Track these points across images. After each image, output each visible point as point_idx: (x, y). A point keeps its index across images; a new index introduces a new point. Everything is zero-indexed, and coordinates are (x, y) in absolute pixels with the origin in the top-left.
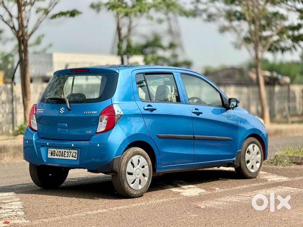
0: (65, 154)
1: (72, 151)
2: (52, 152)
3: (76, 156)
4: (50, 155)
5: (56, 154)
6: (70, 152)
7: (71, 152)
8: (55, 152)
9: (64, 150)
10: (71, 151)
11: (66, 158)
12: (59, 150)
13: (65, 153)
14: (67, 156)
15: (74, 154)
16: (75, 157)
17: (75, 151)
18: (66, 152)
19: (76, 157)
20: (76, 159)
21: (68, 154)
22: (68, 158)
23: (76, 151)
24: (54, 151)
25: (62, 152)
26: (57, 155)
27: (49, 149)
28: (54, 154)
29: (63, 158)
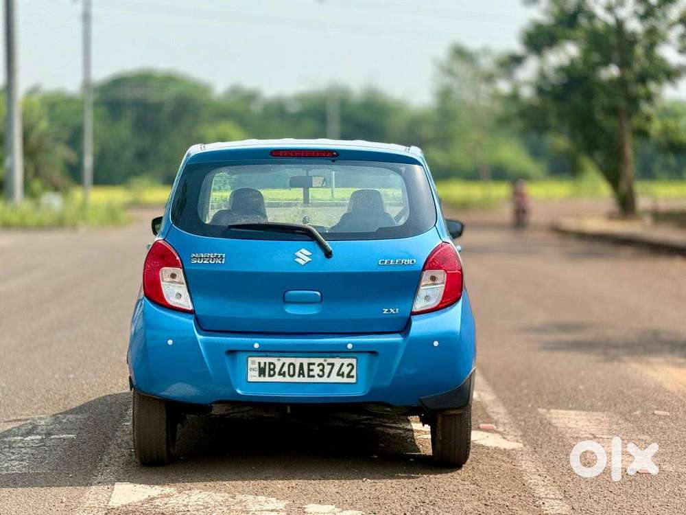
0: (312, 370)
1: (337, 362)
2: (262, 365)
3: (354, 373)
4: (257, 373)
5: (277, 370)
6: (329, 364)
7: (333, 365)
8: (272, 367)
9: (305, 361)
10: (330, 360)
11: (317, 379)
12: (288, 361)
13: (311, 367)
14: (321, 373)
15: (346, 370)
16: (349, 376)
17: (347, 361)
18: (314, 364)
19: (353, 377)
20: (353, 380)
21: (322, 370)
22: (325, 379)
23: (354, 361)
24: (270, 364)
25: (301, 365)
26: (282, 374)
27: (250, 359)
28: (272, 372)
29: (306, 380)
